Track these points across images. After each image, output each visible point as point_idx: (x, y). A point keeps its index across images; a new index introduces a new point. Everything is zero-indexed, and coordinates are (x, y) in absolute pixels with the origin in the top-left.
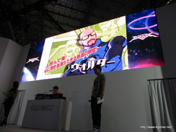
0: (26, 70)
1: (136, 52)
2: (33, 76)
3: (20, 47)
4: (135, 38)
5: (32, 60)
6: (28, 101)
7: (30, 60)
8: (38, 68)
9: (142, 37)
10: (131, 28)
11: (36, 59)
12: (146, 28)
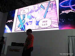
0: (6, 27)
1: (63, 20)
2: (10, 30)
3: (3, 13)
4: (63, 12)
5: (9, 21)
6: (8, 46)
7: (8, 21)
8: (12, 26)
9: (67, 12)
10: (61, 6)
11: (11, 21)
12: (70, 6)
